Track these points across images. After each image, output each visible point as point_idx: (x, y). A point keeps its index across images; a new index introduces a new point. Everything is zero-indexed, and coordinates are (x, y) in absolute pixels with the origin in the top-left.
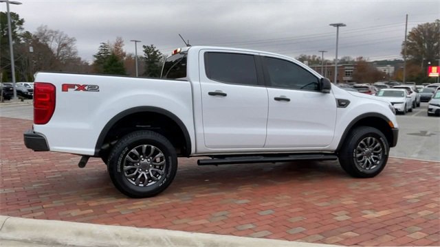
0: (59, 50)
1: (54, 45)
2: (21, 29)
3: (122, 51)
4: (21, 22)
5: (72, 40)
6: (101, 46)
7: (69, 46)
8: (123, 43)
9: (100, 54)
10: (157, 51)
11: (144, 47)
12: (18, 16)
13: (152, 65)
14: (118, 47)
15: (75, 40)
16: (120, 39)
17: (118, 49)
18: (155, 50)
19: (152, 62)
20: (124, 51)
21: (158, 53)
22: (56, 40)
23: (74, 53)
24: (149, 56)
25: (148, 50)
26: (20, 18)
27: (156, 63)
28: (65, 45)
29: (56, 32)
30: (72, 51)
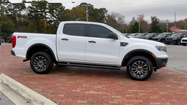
0: (118, 21)
1: (117, 19)
2: (107, 14)
3: (143, 20)
4: (107, 12)
5: (123, 17)
6: (133, 19)
7: (122, 19)
8: (144, 16)
9: (132, 22)
10: (157, 19)
11: (151, 17)
12: (106, 9)
13: (155, 25)
14: (142, 18)
15: (125, 17)
16: (143, 14)
17: (142, 19)
18: (157, 18)
19: (155, 24)
20: (144, 20)
21: (158, 20)
22: (118, 17)
23: (124, 22)
24: (153, 21)
25: (153, 19)
26: (106, 10)
27: (156, 24)
28: (121, 19)
29: (118, 14)
30: (123, 21)
